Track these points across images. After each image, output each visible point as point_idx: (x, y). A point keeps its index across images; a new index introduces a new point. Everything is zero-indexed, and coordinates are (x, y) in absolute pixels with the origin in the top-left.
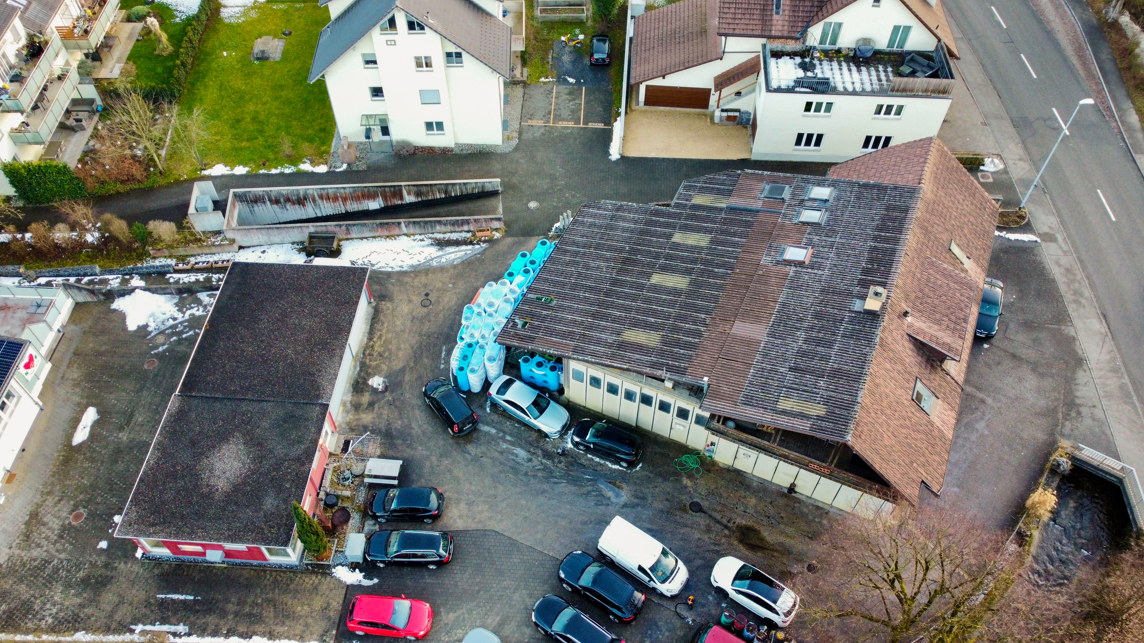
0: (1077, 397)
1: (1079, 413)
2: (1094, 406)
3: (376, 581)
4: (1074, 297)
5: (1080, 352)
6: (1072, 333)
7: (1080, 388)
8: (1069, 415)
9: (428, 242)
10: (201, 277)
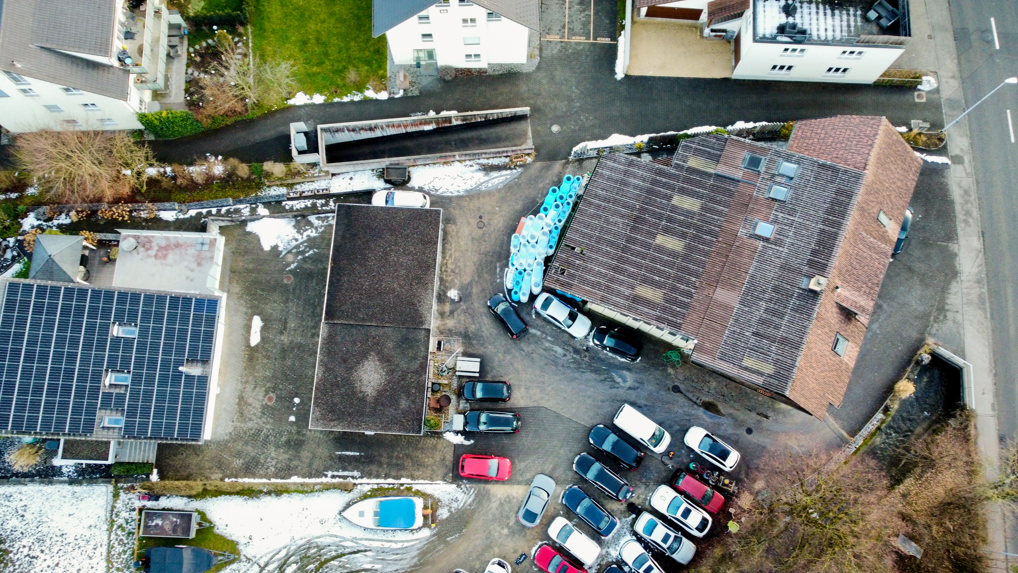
0: (947, 304)
1: (945, 317)
2: (957, 312)
3: (472, 441)
4: (964, 217)
5: (957, 266)
6: (956, 250)
7: (951, 296)
8: (938, 318)
9: (476, 167)
10: (309, 203)
